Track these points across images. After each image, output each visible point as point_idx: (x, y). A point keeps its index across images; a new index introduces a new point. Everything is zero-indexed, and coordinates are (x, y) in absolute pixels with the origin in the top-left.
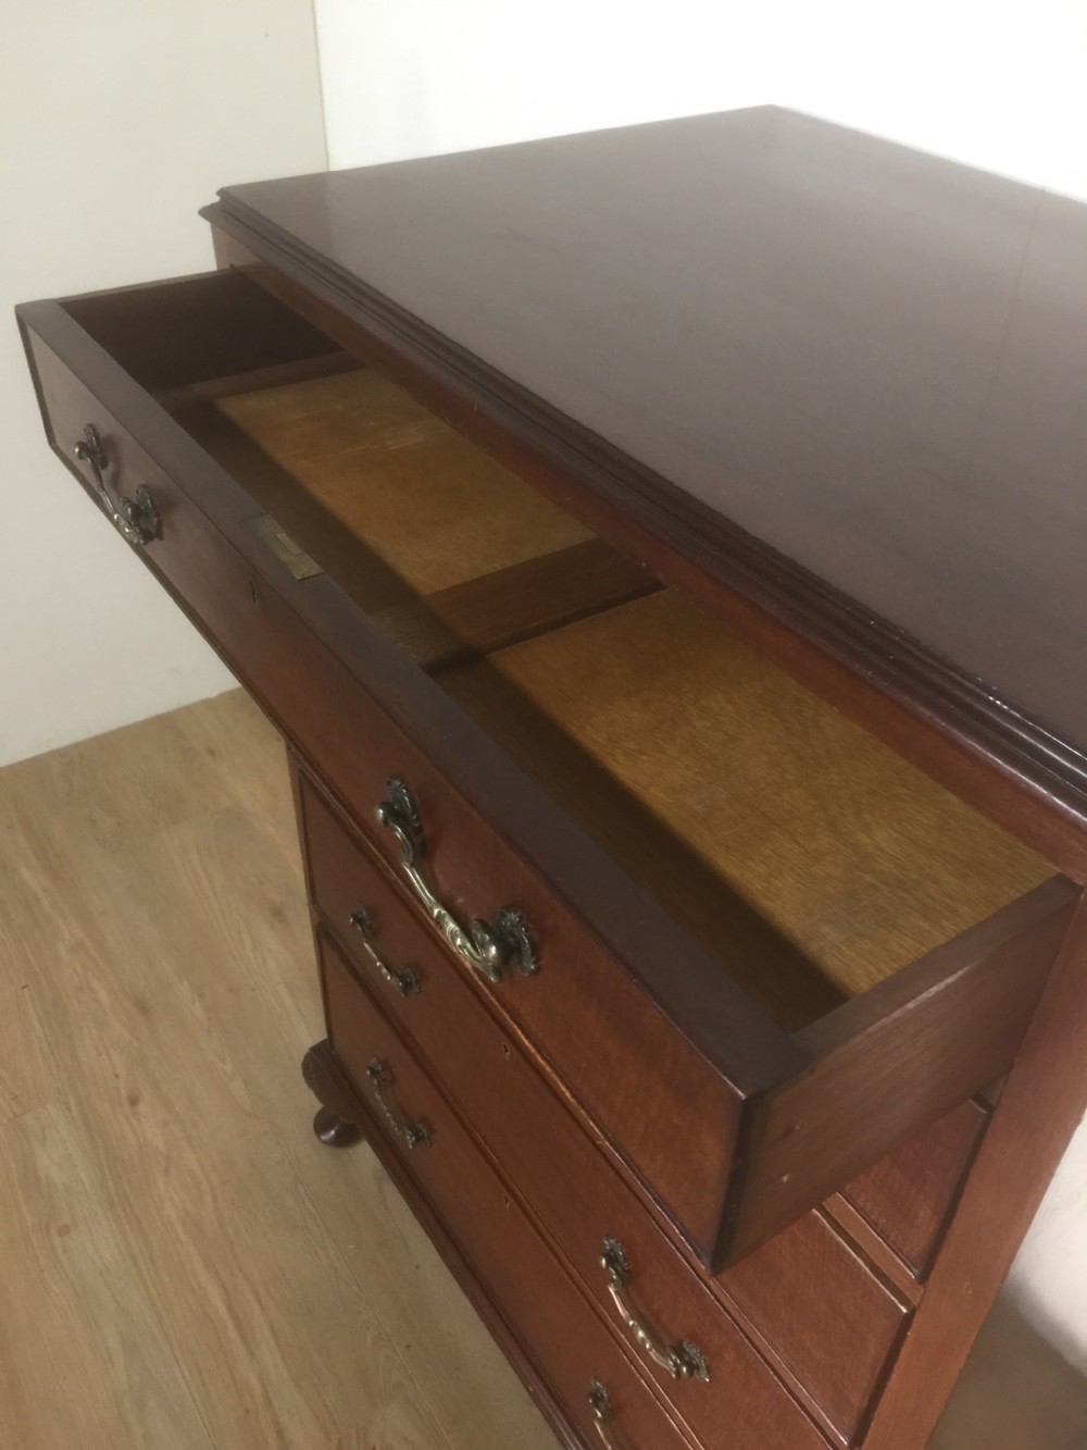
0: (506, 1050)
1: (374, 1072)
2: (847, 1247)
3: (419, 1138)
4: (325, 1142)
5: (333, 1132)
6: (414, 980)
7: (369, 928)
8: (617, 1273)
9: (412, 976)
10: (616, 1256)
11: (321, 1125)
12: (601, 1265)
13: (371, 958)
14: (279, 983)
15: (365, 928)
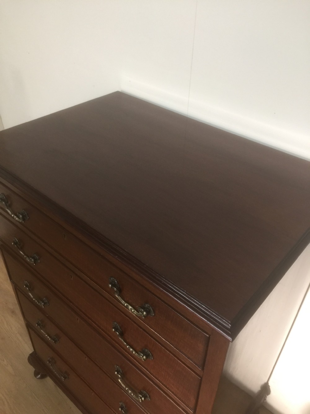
0: (86, 358)
1: (49, 361)
2: (177, 406)
3: (65, 378)
4: (38, 378)
5: (40, 376)
6: (57, 340)
7: (42, 326)
8: (124, 411)
9: (57, 339)
10: (123, 407)
11: (36, 374)
12: (119, 410)
13: (44, 334)
14: (17, 334)
15: (41, 327)
